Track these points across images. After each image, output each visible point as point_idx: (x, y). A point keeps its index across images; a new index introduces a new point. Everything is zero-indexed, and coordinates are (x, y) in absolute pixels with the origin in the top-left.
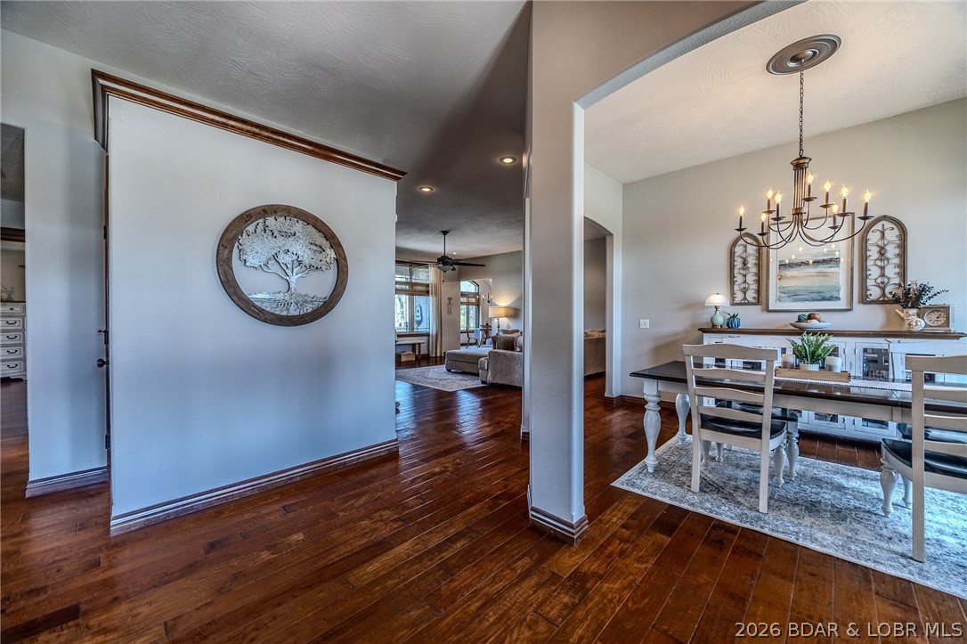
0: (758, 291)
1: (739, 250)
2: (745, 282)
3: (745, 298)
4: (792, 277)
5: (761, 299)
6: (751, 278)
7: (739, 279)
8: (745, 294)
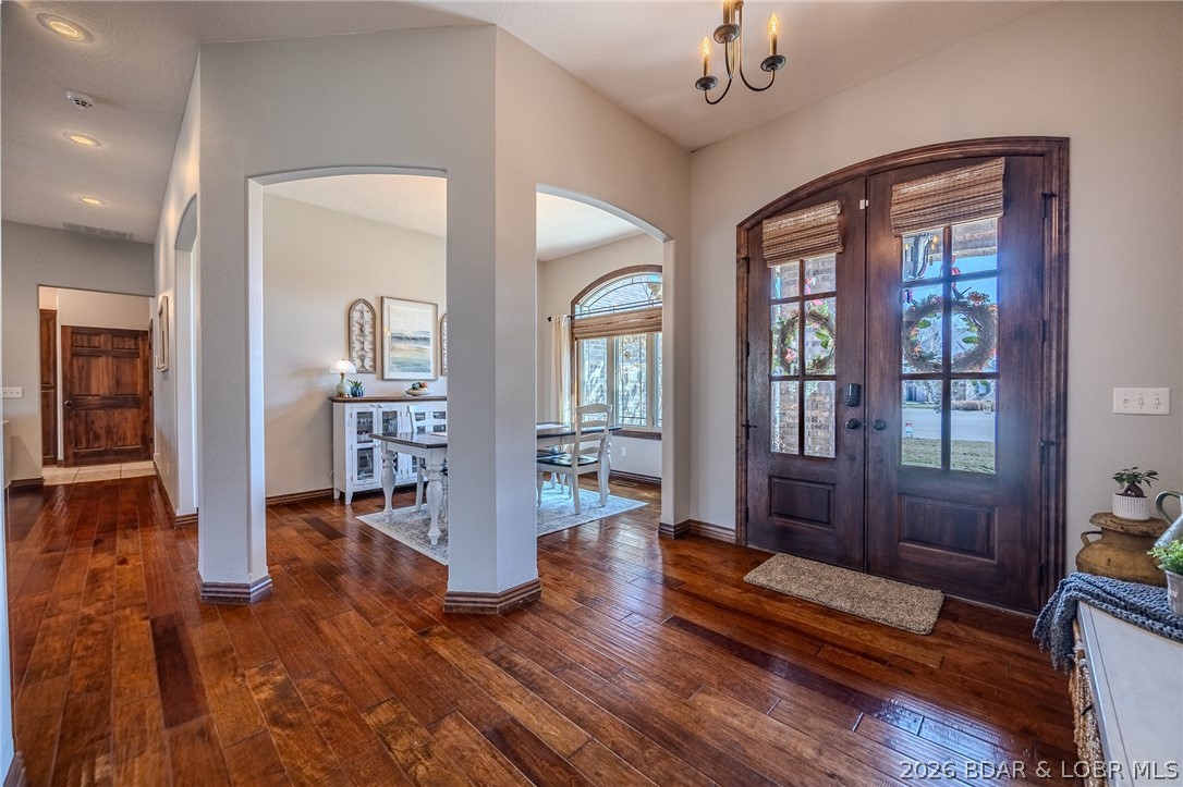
0: (374, 360)
1: (356, 315)
2: (363, 349)
3: (363, 366)
4: (401, 350)
5: (378, 368)
6: (368, 346)
7: (357, 345)
8: (363, 361)
